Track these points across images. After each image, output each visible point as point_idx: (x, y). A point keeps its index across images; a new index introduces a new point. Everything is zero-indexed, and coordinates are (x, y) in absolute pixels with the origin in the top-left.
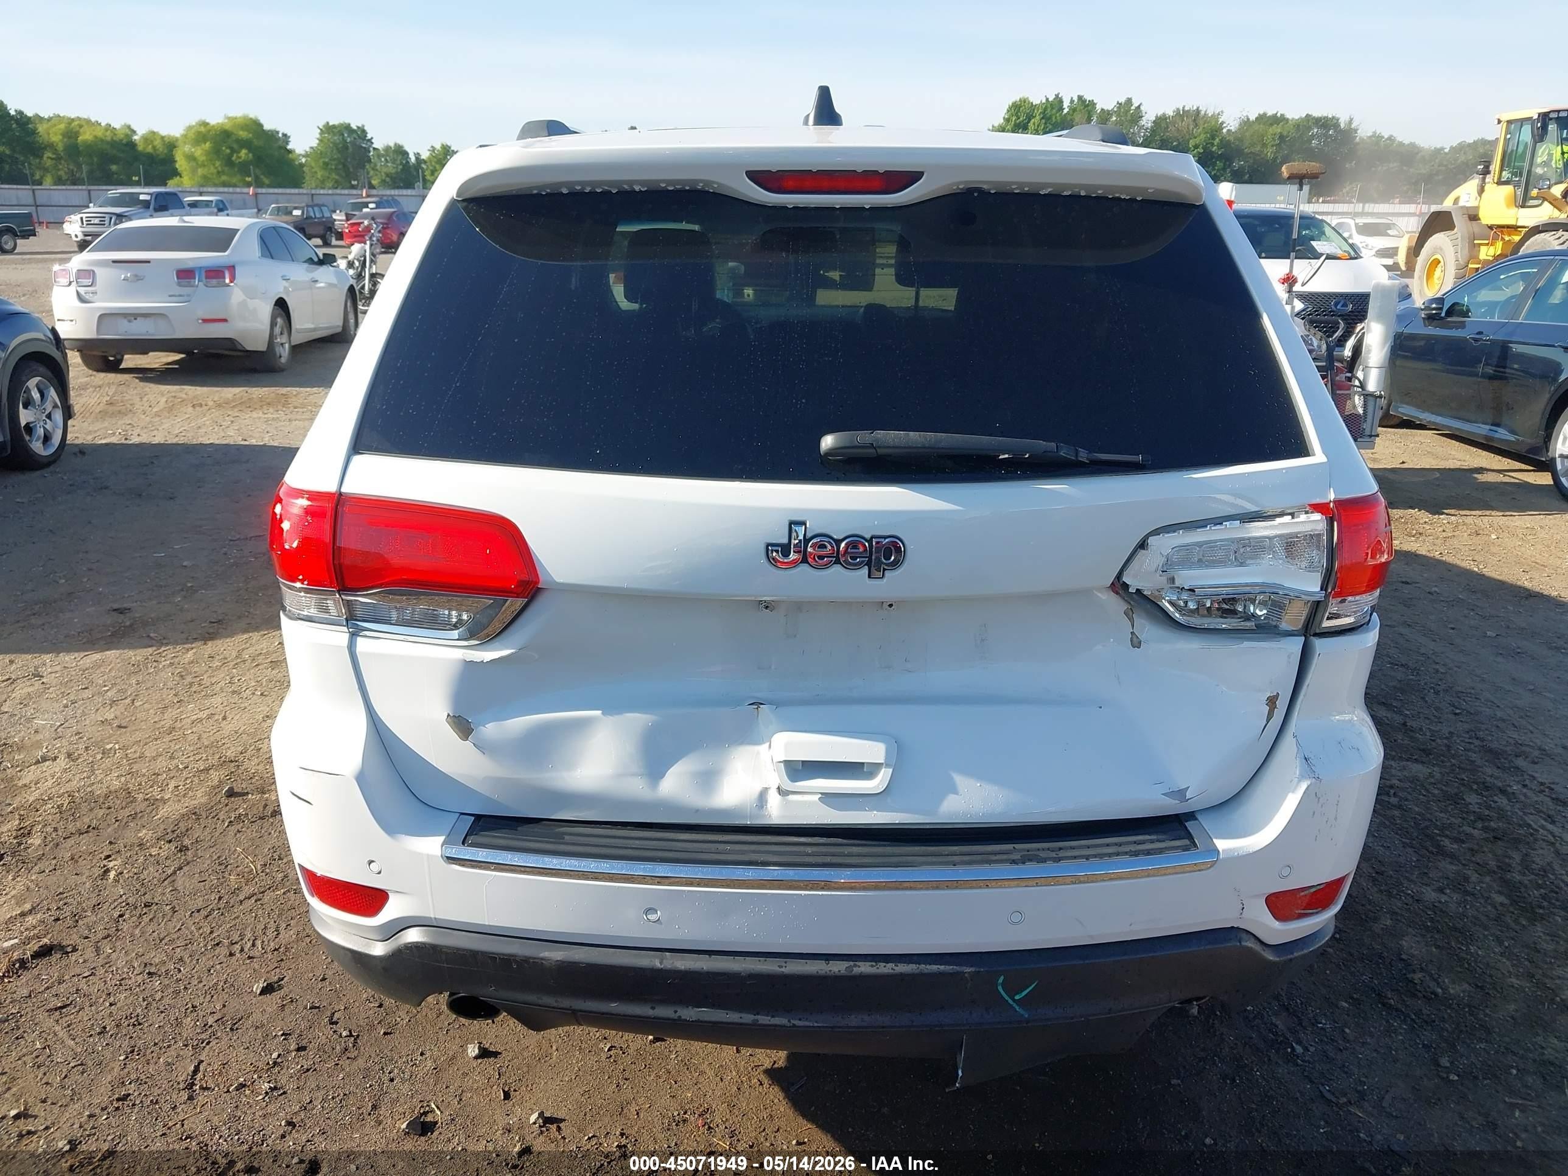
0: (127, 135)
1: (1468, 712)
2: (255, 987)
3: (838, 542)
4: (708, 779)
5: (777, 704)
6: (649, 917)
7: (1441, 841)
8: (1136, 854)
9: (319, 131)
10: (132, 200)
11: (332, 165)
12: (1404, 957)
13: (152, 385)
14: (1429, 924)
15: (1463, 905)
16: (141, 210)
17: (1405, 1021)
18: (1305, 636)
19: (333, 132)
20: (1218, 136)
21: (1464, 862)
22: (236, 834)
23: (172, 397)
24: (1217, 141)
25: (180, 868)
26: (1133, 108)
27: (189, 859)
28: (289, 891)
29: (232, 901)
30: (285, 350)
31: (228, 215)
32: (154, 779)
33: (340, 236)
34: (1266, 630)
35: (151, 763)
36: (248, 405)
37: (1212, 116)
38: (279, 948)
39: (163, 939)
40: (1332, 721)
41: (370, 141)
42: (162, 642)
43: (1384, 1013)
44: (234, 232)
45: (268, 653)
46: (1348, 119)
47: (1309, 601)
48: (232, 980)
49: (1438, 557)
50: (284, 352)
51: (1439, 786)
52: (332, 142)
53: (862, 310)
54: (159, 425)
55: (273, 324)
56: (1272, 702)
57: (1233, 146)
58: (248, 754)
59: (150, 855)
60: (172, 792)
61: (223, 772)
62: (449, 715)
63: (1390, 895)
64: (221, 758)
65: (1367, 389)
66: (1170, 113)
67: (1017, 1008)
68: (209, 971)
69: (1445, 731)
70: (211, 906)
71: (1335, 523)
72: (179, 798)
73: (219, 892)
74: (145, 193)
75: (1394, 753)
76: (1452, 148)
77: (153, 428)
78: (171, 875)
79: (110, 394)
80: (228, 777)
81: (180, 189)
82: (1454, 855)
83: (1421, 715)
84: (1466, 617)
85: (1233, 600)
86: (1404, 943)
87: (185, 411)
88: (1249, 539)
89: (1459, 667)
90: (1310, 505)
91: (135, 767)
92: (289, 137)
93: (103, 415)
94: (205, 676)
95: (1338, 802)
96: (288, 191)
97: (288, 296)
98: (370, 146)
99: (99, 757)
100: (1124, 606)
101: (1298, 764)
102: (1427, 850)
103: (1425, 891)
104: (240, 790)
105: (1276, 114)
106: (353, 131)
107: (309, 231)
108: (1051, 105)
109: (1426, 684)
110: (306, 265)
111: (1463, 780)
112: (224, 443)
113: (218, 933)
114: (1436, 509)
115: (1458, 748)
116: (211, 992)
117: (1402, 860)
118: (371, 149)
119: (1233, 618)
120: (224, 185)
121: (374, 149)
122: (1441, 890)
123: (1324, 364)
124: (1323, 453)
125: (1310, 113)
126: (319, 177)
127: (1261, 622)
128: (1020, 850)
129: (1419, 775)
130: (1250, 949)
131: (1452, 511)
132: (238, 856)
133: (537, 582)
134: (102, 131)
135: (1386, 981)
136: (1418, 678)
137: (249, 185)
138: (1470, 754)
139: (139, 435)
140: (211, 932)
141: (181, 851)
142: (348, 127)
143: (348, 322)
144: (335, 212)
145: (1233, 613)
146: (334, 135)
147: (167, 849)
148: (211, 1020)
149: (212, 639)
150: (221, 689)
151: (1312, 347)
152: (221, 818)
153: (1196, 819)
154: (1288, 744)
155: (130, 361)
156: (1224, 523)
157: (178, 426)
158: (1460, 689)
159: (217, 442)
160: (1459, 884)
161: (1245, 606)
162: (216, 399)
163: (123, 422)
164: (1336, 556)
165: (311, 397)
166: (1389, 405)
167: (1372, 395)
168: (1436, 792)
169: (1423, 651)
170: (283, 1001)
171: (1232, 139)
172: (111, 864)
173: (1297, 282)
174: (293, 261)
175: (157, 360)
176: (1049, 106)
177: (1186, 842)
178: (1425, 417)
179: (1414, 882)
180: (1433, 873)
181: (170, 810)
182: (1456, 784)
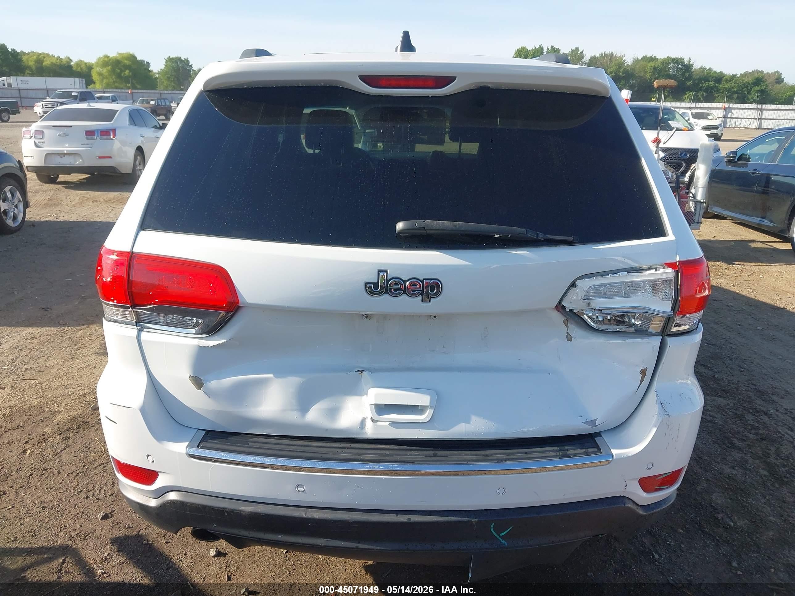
0: (68, 62)
1: (748, 370)
2: (99, 516)
3: (405, 282)
4: (333, 412)
5: (372, 371)
6: (299, 489)
7: (734, 440)
9: (165, 61)
10: (68, 95)
11: (172, 78)
12: (713, 505)
13: (72, 191)
14: (727, 486)
15: (744, 476)
16: (73, 100)
17: (713, 541)
18: (662, 336)
19: (172, 61)
20: (622, 68)
21: (745, 452)
22: (96, 431)
23: (82, 196)
24: (622, 70)
25: (64, 449)
26: (579, 52)
27: (70, 444)
29: (90, 468)
31: (118, 103)
32: (55, 400)
34: (641, 332)
35: (54, 391)
36: (120, 201)
37: (619, 57)
38: (113, 494)
39: (52, 488)
40: (677, 383)
41: (191, 66)
42: (66, 326)
43: (702, 536)
44: (116, 111)
46: (688, 59)
47: (664, 317)
48: (87, 512)
51: (732, 410)
52: (171, 67)
53: (431, 154)
54: (74, 211)
55: (135, 159)
56: (643, 372)
57: (630, 72)
59: (49, 442)
60: (64, 407)
61: (92, 397)
62: (190, 376)
63: (706, 470)
64: (91, 388)
65: (696, 198)
66: (598, 55)
67: (501, 540)
68: (75, 506)
69: (735, 380)
70: (79, 471)
71: (679, 274)
72: (68, 410)
73: (84, 462)
74: (75, 92)
76: (741, 74)
77: (71, 213)
78: (59, 453)
79: (51, 195)
80: (94, 399)
81: (94, 90)
82: (740, 448)
83: (723, 372)
84: (746, 319)
85: (623, 316)
86: (713, 497)
87: (88, 204)
88: (632, 282)
89: (743, 346)
90: (666, 264)
91: (46, 393)
92: (150, 64)
93: (46, 205)
94: (87, 345)
95: (679, 428)
96: (149, 91)
97: (143, 145)
98: (191, 69)
99: (27, 387)
100: (563, 318)
101: (657, 407)
102: (726, 445)
103: (724, 468)
105: (652, 56)
106: (183, 61)
107: (159, 112)
108: (537, 50)
109: (725, 355)
110: (153, 129)
111: (745, 407)
112: (107, 221)
113: (82, 485)
114: (731, 261)
115: (742, 390)
116: (75, 518)
117: (712, 451)
118: (192, 70)
119: (622, 325)
120: (117, 88)
121: (193, 70)
122: (733, 468)
123: (674, 185)
124: (673, 234)
125: (669, 56)
126: (165, 84)
127: (638, 328)
129: (721, 404)
130: (629, 508)
131: (740, 263)
132: (96, 443)
133: (238, 303)
134: (55, 60)
135: (703, 518)
136: (721, 351)
137: (129, 88)
138: (748, 392)
139: (63, 216)
140: (78, 485)
141: (66, 439)
142: (180, 59)
144: (172, 102)
145: (623, 322)
146: (173, 63)
147: (58, 438)
148: (73, 534)
149: (92, 324)
150: (95, 351)
151: (668, 176)
153: (601, 436)
154: (652, 396)
155: (62, 178)
156: (618, 273)
157: (84, 212)
158: (743, 358)
159: (104, 221)
160: (743, 465)
161: (629, 319)
162: (105, 198)
163: (56, 210)
164: (679, 292)
166: (708, 207)
167: (699, 201)
168: (730, 413)
169: (724, 337)
170: (113, 524)
171: (629, 68)
172: (28, 446)
173: (661, 142)
174: (146, 127)
175: (75, 177)
176: (536, 51)
177: (596, 450)
178: (727, 213)
179: (719, 463)
180: (729, 458)
181: (62, 417)
182: (741, 409)
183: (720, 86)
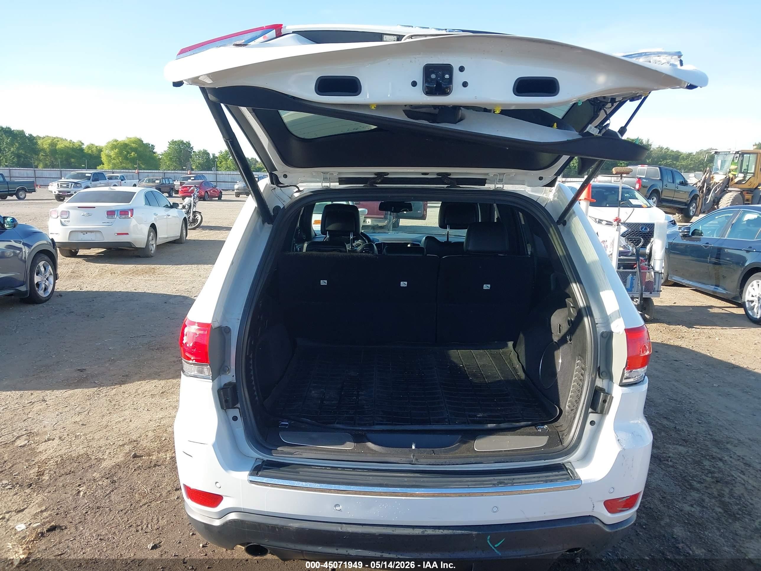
0: (80, 146)
1: (705, 422)
2: (149, 546)
6: (336, 508)
7: (693, 482)
8: (546, 481)
9: (169, 143)
10: (83, 176)
11: (173, 159)
12: (674, 536)
13: (92, 263)
14: (686, 521)
15: (702, 513)
16: (86, 181)
21: (703, 493)
22: (138, 475)
23: (101, 269)
25: (113, 491)
27: (116, 487)
28: (163, 502)
29: (137, 506)
30: (153, 247)
32: (99, 449)
33: (177, 192)
35: (98, 442)
36: (136, 273)
38: (159, 528)
39: (106, 524)
40: (629, 423)
41: (192, 148)
42: (100, 385)
44: (134, 193)
45: (150, 391)
46: (647, 140)
48: (138, 543)
49: (691, 348)
50: (153, 248)
51: (691, 457)
52: (174, 149)
54: (96, 282)
55: (149, 235)
58: (142, 438)
59: (99, 485)
60: (108, 455)
61: (130, 447)
63: (668, 507)
64: (130, 439)
65: (656, 270)
67: (496, 551)
68: (128, 538)
69: (694, 431)
70: (127, 509)
72: (111, 457)
73: (131, 502)
74: (89, 173)
75: (670, 441)
77: (93, 284)
78: (109, 494)
79: (73, 267)
80: (133, 449)
81: (104, 171)
82: (698, 490)
83: (683, 423)
84: (704, 377)
86: (675, 530)
87: (107, 276)
89: (701, 401)
91: (90, 444)
92: (154, 146)
93: (70, 277)
94: (121, 401)
95: (633, 459)
96: (153, 171)
97: (156, 222)
98: (192, 150)
99: (74, 439)
102: (686, 487)
103: (684, 506)
104: (139, 455)
106: (185, 144)
107: (163, 190)
109: (685, 409)
110: (165, 208)
111: (702, 454)
113: (131, 521)
114: (690, 325)
115: (700, 439)
116: (128, 548)
117: (674, 491)
118: (192, 152)
120: (124, 168)
121: (194, 152)
122: (692, 506)
123: (635, 258)
126: (168, 164)
128: (497, 480)
130: (598, 526)
131: (698, 327)
132: (139, 485)
134: (68, 143)
135: (666, 548)
136: (682, 406)
137: (135, 169)
138: (706, 442)
139: (86, 287)
140: (128, 521)
141: (113, 483)
142: (182, 142)
143: (183, 233)
144: (175, 181)
146: (176, 145)
147: (106, 482)
149: (124, 384)
150: (129, 407)
151: (629, 251)
152: (131, 467)
155: (81, 252)
157: (104, 283)
158: (701, 411)
159: (123, 291)
160: (700, 503)
162: (121, 270)
163: (79, 281)
165: (166, 269)
166: (668, 276)
167: (658, 272)
168: (690, 460)
169: (684, 393)
170: (161, 553)
172: (81, 489)
173: (622, 219)
174: (159, 206)
175: (94, 252)
178: (685, 282)
179: (680, 502)
180: (689, 498)
181: (107, 464)
182: (699, 456)
183: (678, 163)
